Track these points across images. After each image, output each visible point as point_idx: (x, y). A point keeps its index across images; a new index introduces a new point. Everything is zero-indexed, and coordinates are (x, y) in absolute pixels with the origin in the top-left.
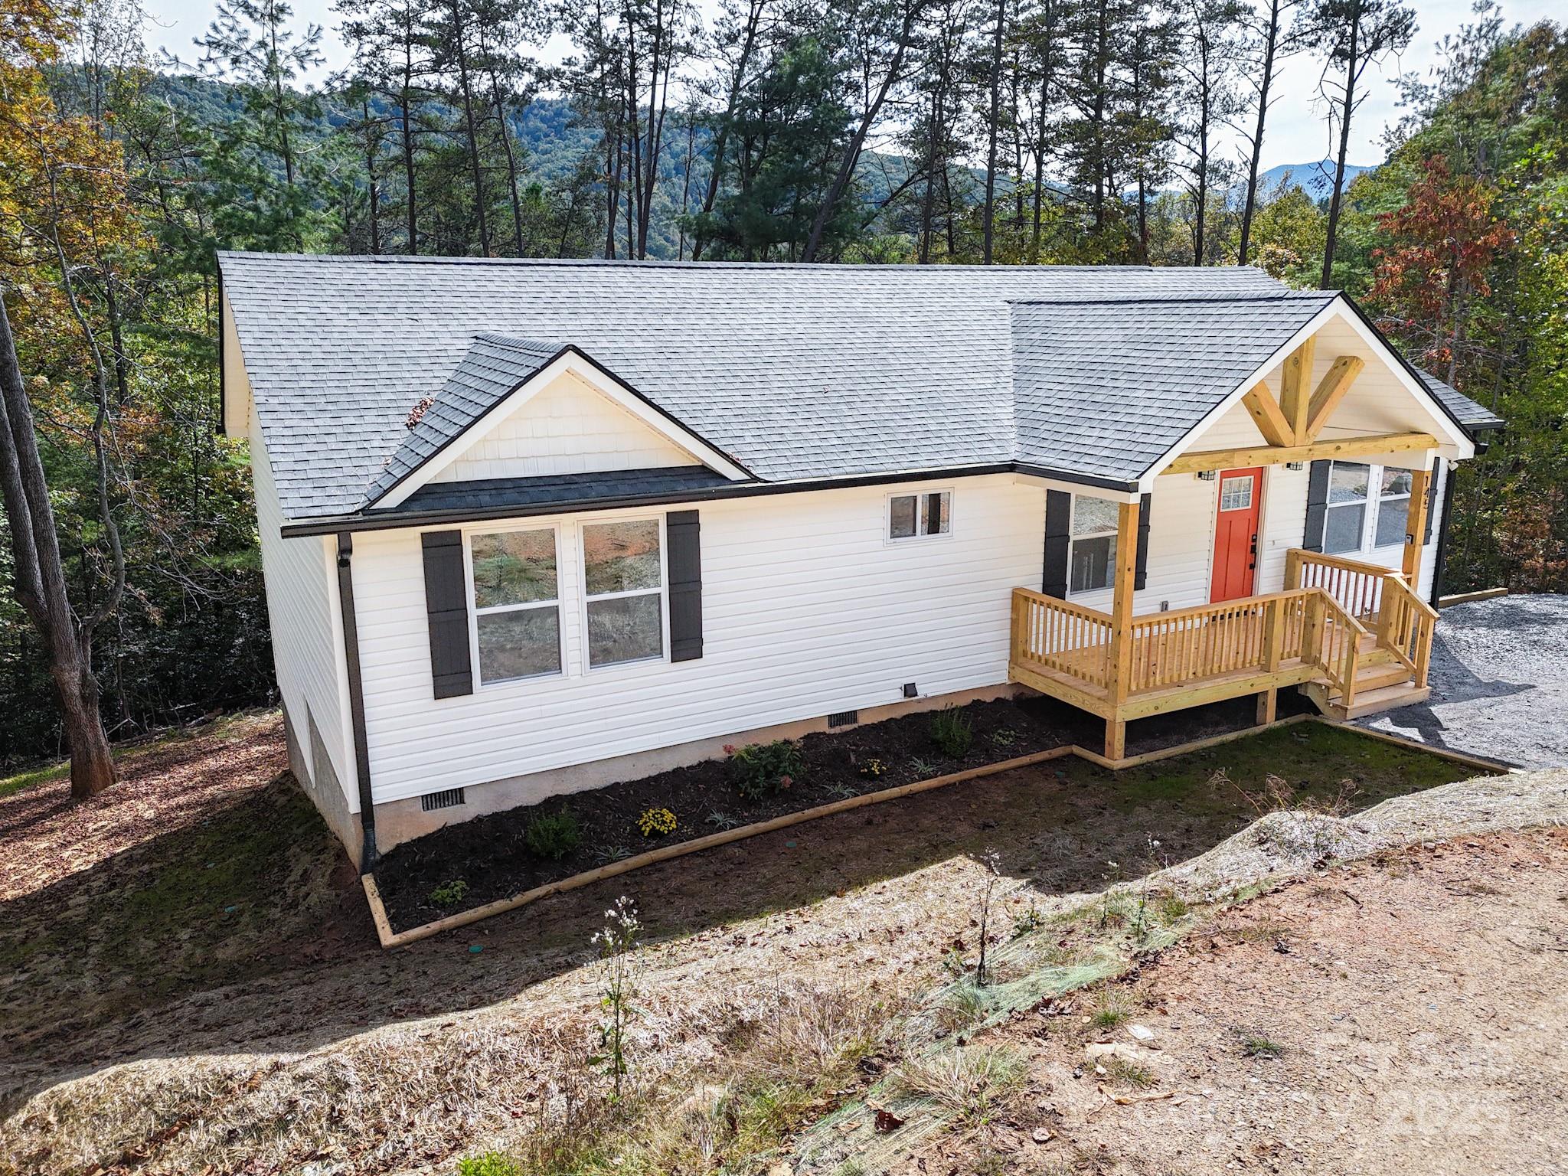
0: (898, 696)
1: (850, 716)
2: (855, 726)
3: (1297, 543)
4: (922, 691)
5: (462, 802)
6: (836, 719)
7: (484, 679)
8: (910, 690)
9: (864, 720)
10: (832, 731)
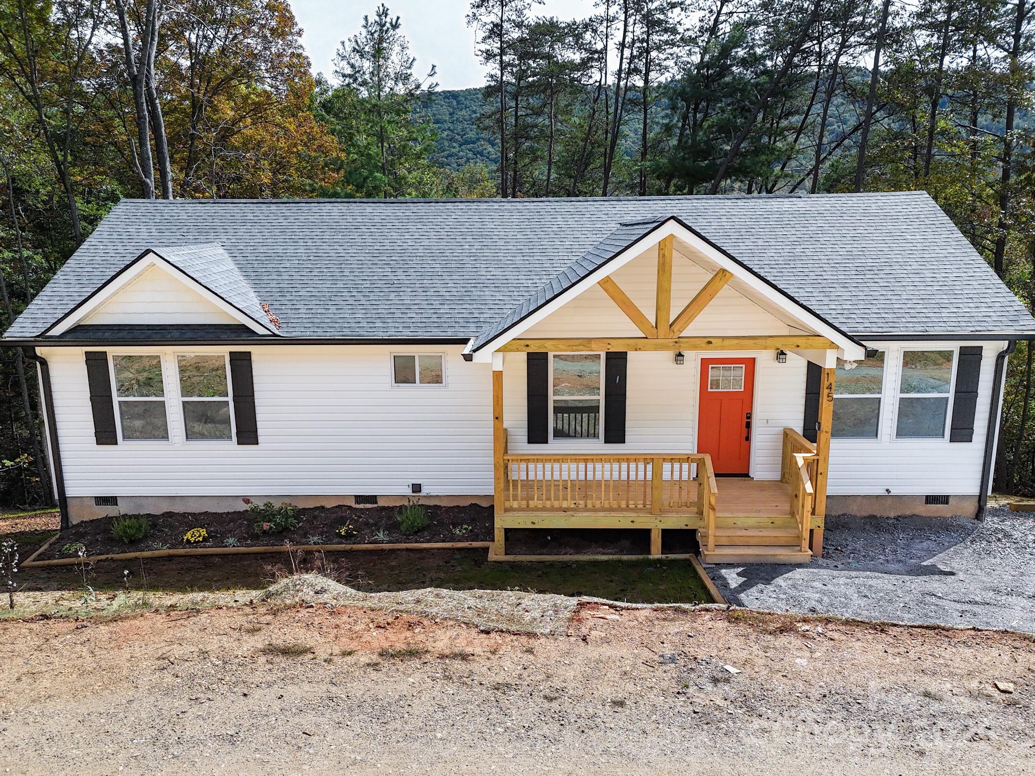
0: (408, 492)
1: (372, 499)
2: (376, 505)
3: (797, 424)
4: (425, 491)
5: (117, 505)
6: (359, 499)
7: (124, 438)
8: (417, 488)
9: (381, 503)
10: (358, 506)
